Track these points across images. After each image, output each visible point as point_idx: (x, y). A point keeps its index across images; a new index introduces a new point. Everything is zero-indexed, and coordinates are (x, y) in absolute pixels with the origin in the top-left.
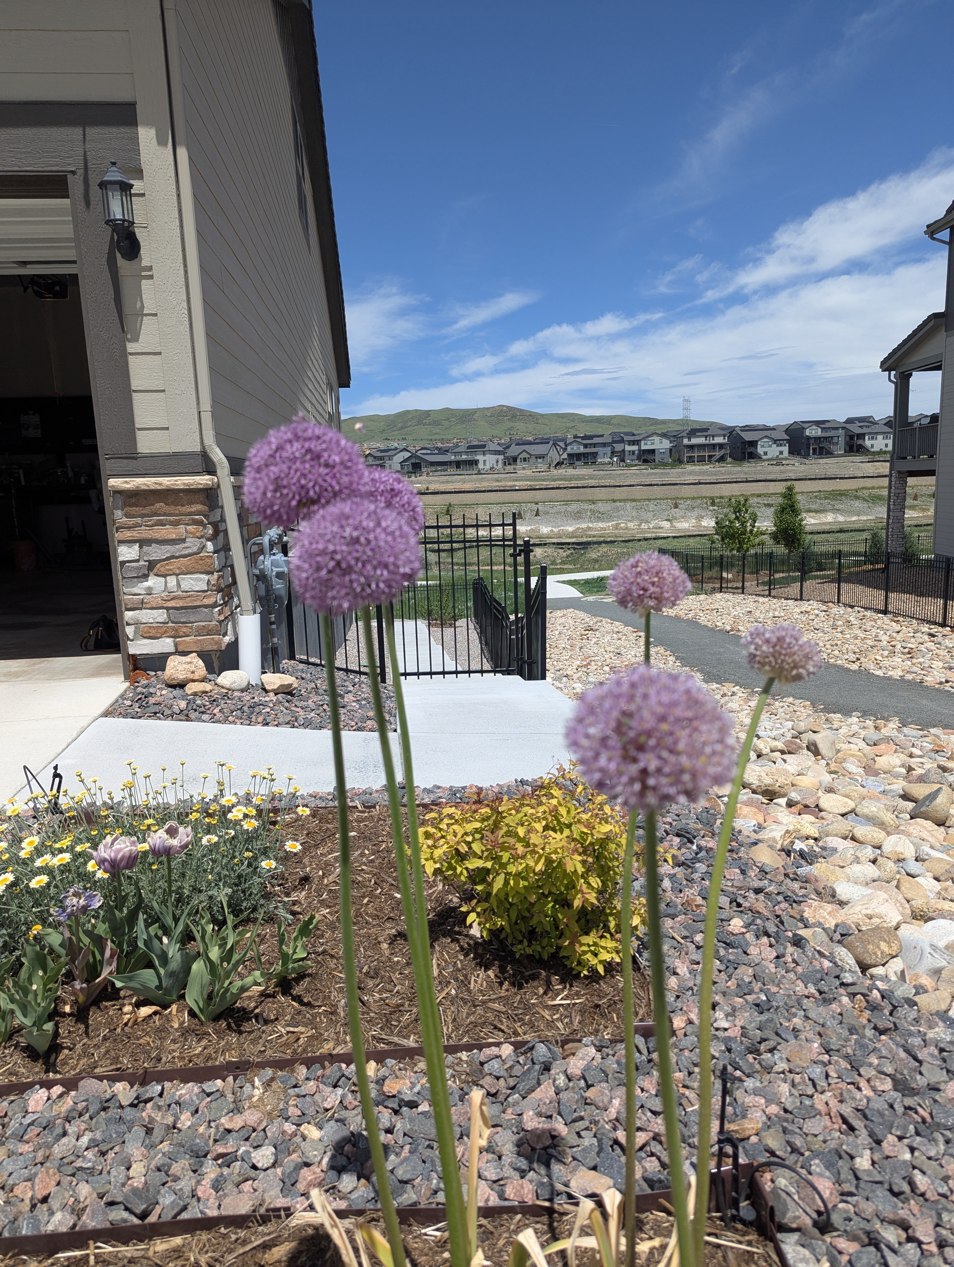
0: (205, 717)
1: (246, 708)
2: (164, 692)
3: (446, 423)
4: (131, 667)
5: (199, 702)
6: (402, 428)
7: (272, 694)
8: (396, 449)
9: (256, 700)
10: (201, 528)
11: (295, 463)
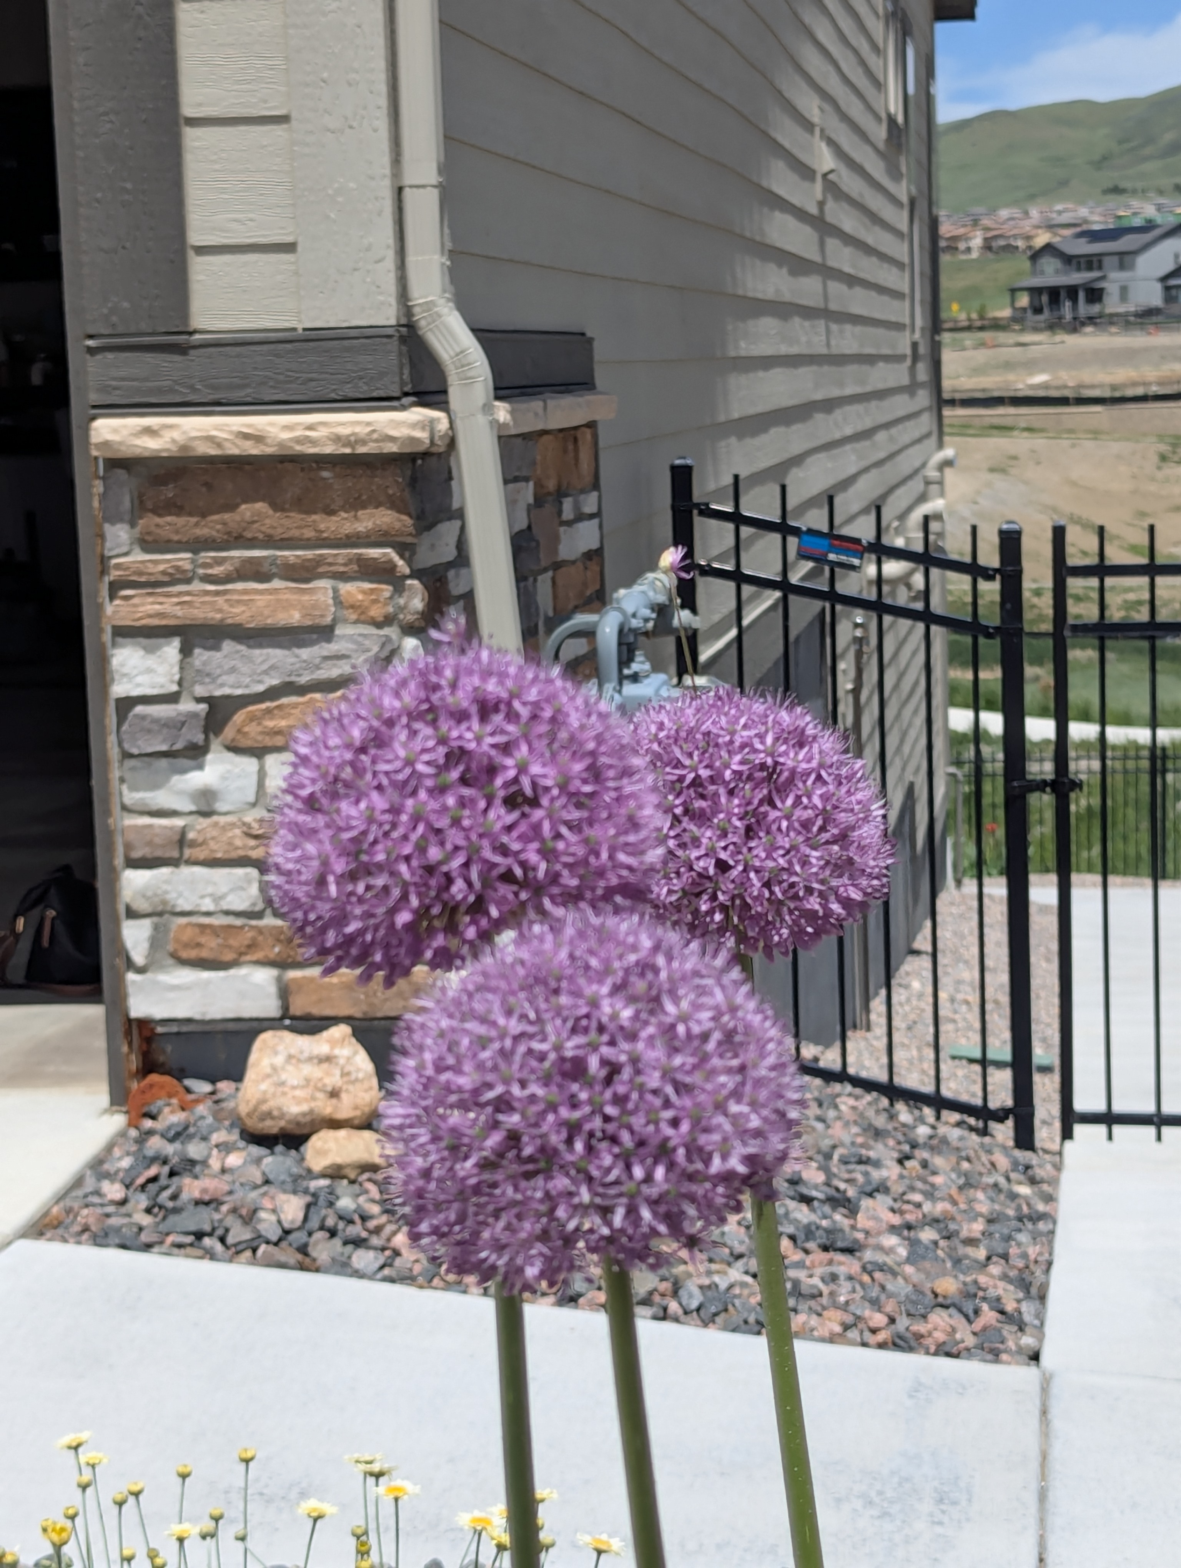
0: (363, 1259)
2: (234, 1160)
4: (134, 1062)
5: (345, 1203)
8: (1149, 226)
10: (387, 590)
11: (414, 793)
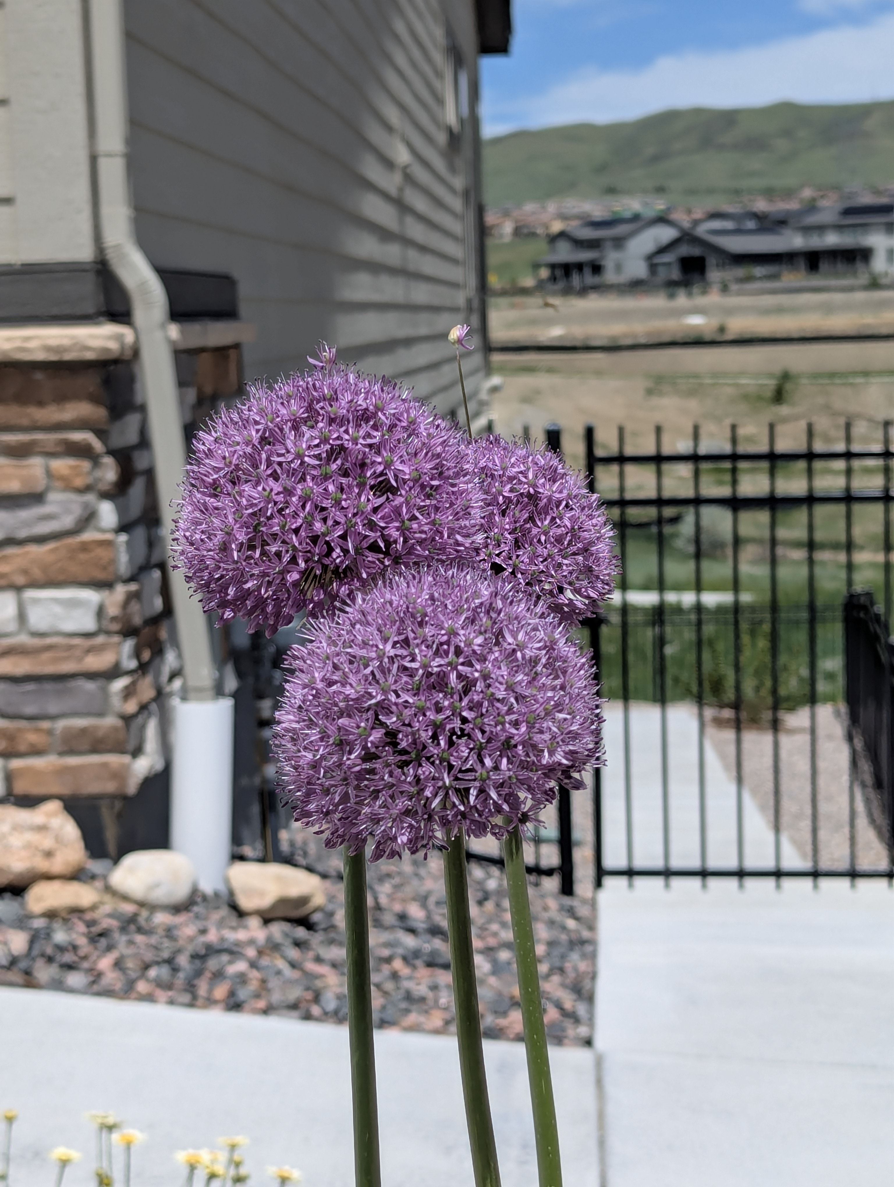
0: (75, 979)
1: (183, 960)
3: (782, 145)
5: (60, 937)
6: (655, 159)
7: (254, 922)
8: (636, 218)
9: (212, 937)
10: (86, 465)
11: (303, 479)
